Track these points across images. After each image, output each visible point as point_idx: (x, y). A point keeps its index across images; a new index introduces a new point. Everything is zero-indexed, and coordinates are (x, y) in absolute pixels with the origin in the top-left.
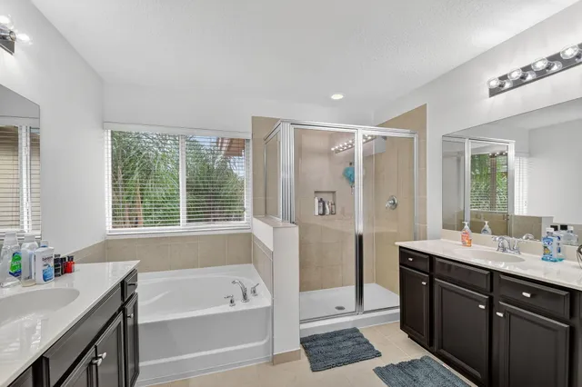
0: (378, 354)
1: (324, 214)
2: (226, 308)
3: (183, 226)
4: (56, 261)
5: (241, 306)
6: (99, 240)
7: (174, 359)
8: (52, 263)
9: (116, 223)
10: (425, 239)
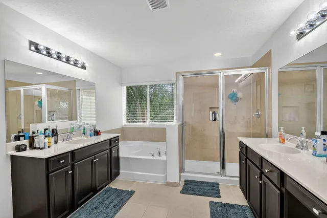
0: (219, 197)
1: (215, 120)
2: (151, 157)
3: (148, 124)
4: (94, 131)
5: (157, 157)
6: (120, 127)
7: (131, 172)
8: (93, 132)
9: (129, 121)
10: (272, 138)
